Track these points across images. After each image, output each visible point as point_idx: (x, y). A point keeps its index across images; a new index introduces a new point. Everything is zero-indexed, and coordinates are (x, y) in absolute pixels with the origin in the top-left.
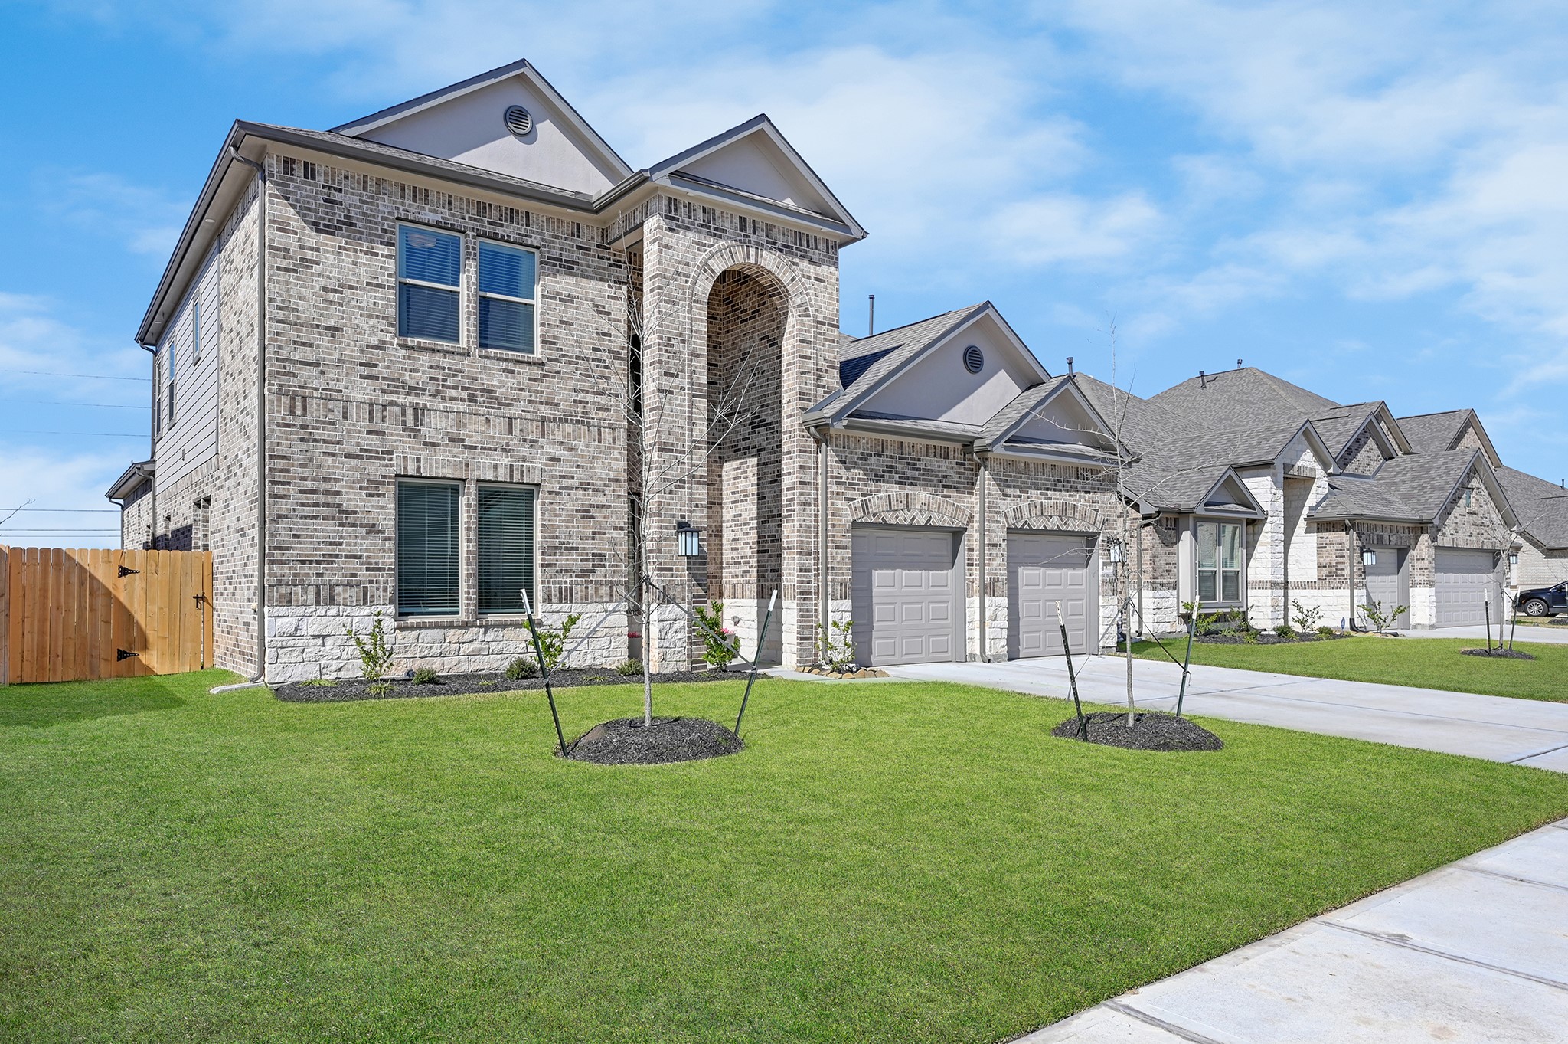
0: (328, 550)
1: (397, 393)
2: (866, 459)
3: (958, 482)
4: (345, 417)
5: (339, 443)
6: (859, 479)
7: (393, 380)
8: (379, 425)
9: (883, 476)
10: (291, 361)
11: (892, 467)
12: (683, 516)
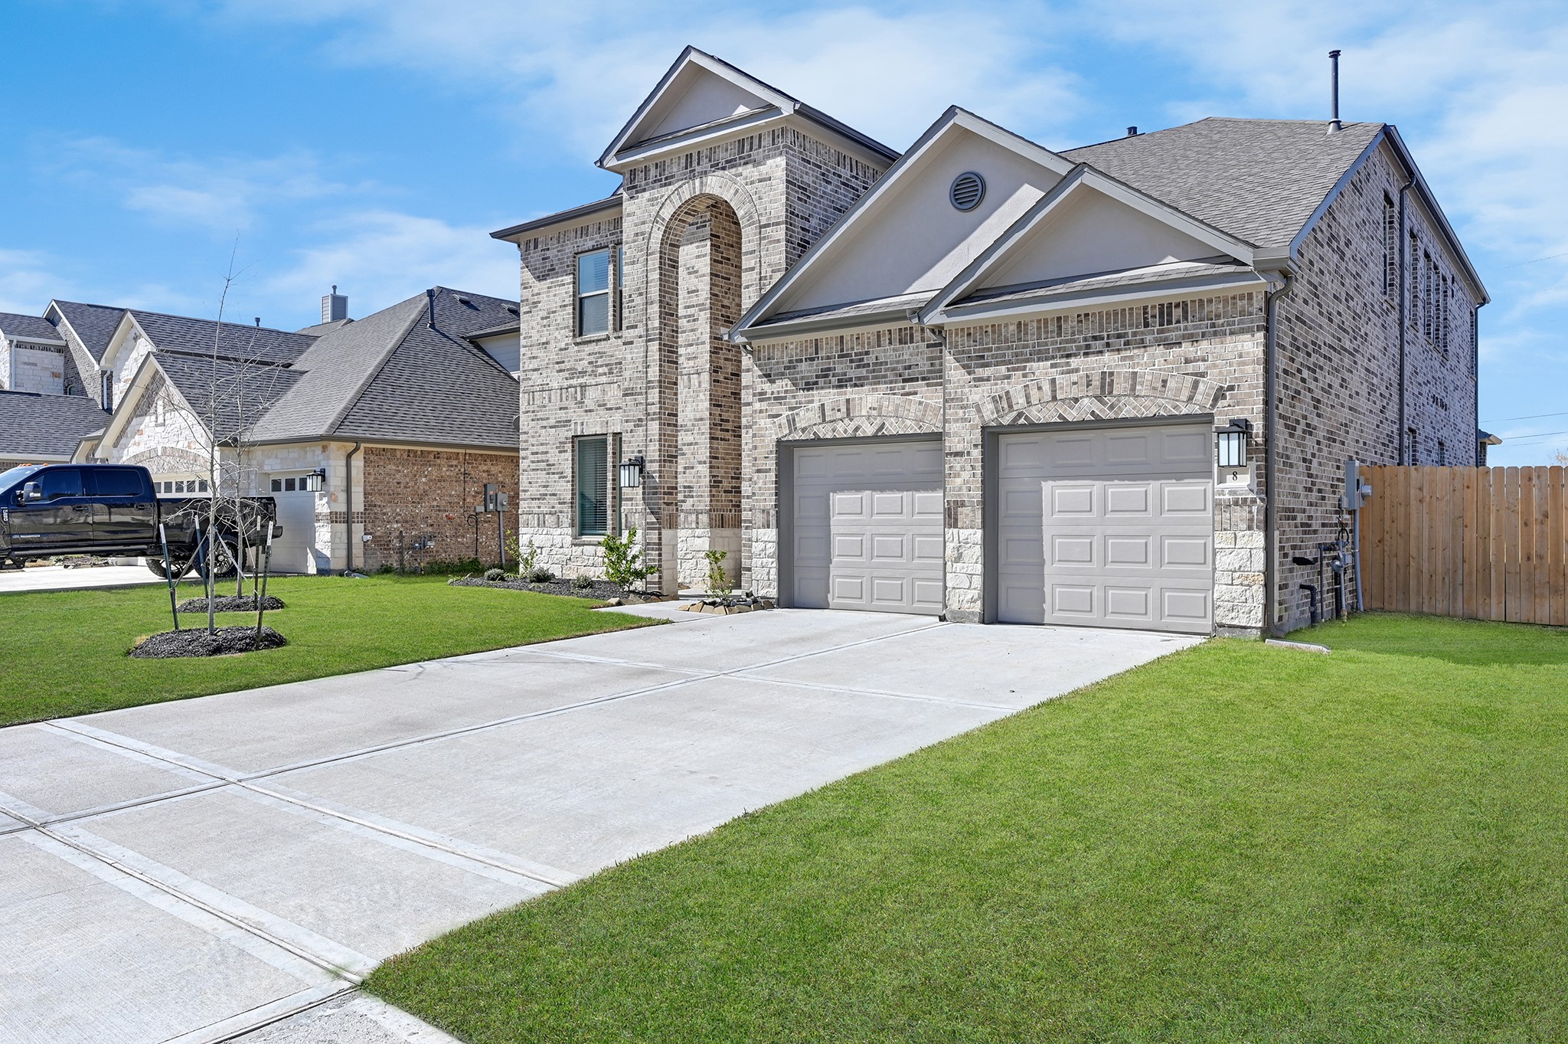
0: (543, 491)
1: (573, 378)
2: (794, 367)
3: (929, 372)
4: (550, 401)
5: (548, 419)
6: (786, 392)
7: (571, 369)
8: (565, 404)
9: (816, 383)
10: (529, 370)
11: (829, 369)
12: (640, 452)
